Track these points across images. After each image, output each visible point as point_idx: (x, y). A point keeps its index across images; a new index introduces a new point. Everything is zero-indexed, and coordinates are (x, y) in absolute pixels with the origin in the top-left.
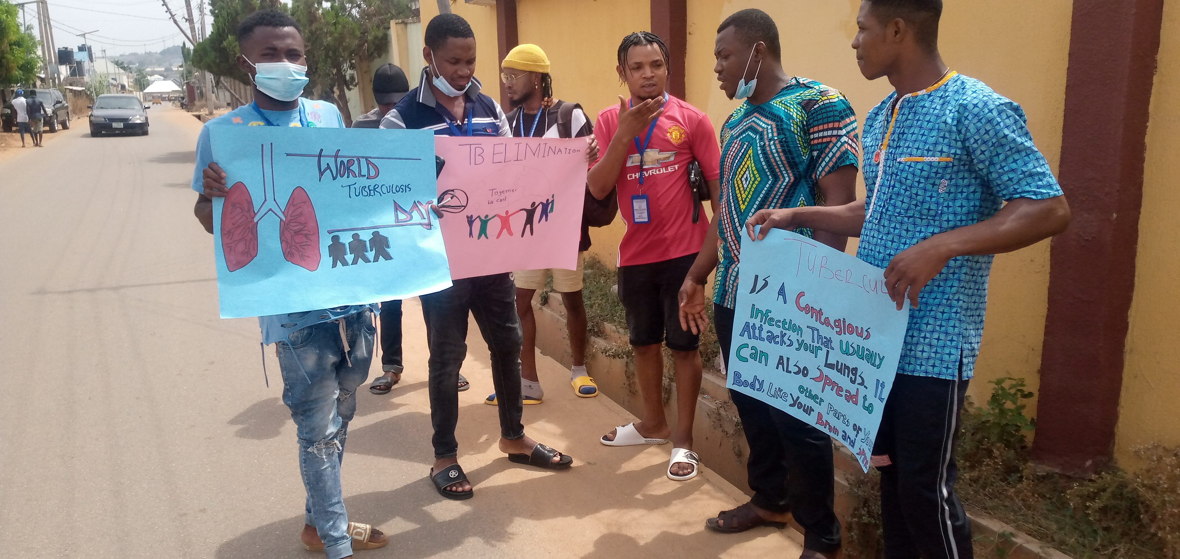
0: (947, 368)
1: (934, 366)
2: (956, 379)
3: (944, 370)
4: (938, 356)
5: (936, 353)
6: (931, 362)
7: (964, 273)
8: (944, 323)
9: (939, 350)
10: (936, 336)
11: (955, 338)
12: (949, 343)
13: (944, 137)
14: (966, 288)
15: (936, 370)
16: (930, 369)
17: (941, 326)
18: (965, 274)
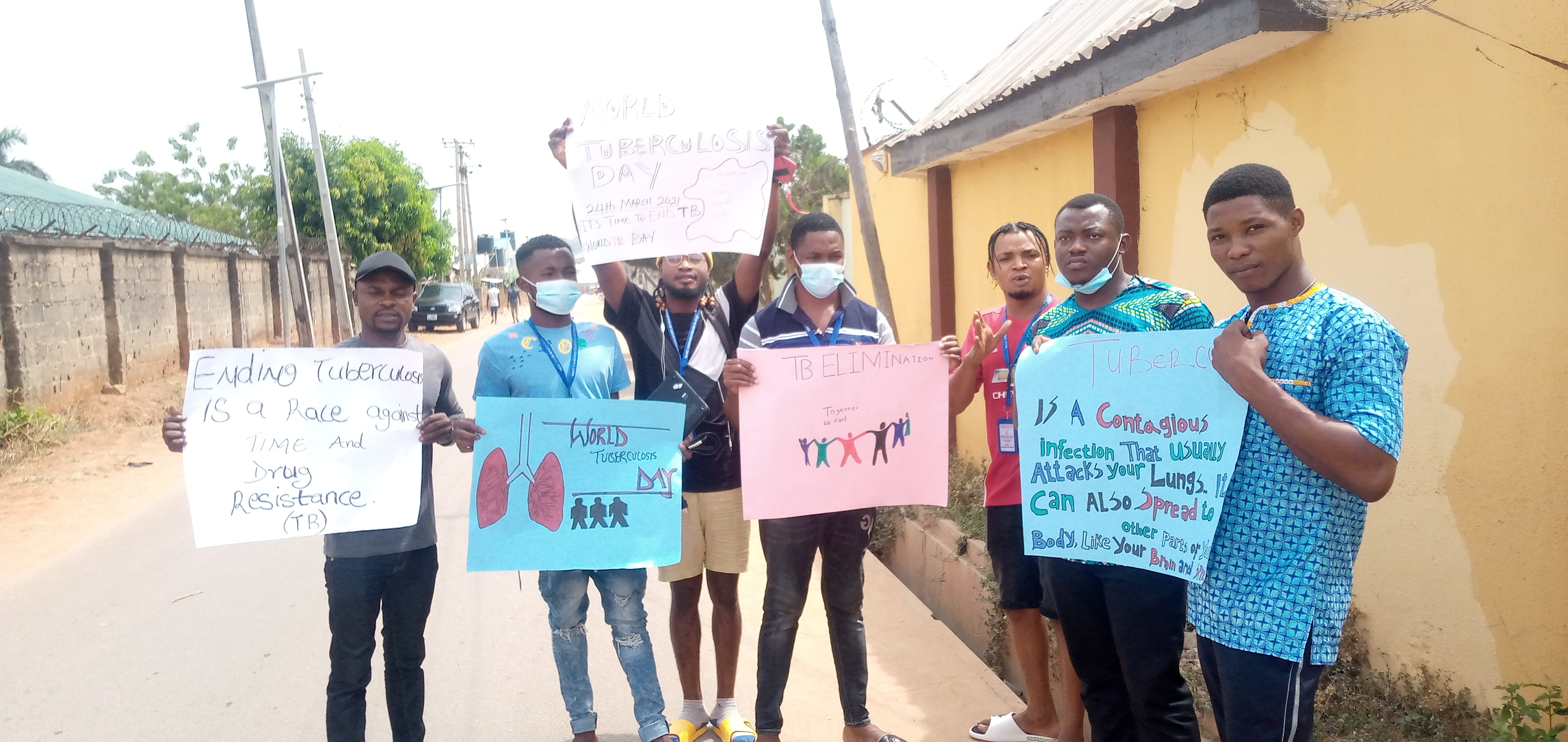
0: (1292, 646)
1: (1275, 642)
2: (1301, 661)
3: (1287, 649)
4: (1282, 630)
5: (1279, 625)
6: (1272, 636)
7: (1323, 529)
8: (1293, 590)
9: (1283, 623)
10: (1281, 604)
11: (1305, 610)
12: (1296, 615)
13: (1302, 357)
14: (1325, 548)
15: (1278, 647)
16: (1270, 646)
17: (1288, 593)
18: (1325, 530)
